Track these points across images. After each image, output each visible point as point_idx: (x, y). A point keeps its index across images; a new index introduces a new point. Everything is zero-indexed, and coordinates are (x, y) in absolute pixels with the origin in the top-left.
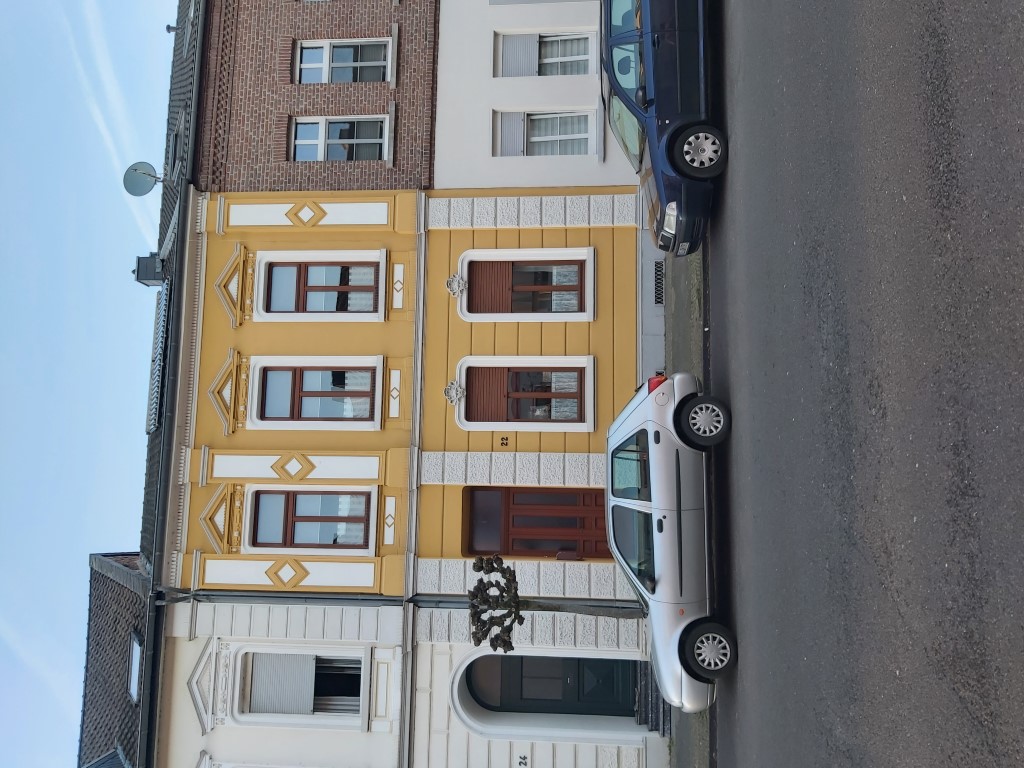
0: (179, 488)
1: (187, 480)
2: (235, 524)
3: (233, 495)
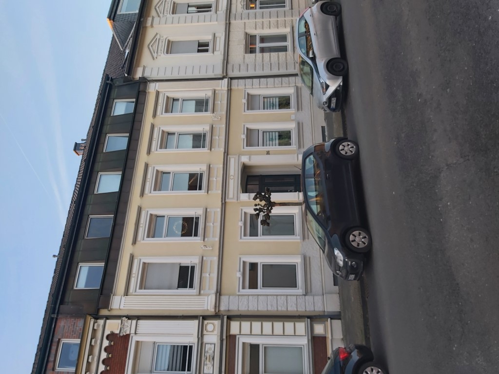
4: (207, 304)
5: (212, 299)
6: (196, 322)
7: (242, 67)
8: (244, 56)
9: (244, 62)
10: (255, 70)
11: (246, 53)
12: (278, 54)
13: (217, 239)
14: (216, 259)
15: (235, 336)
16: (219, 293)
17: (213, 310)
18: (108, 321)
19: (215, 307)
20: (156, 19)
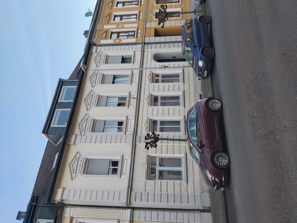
0: (96, 30)
1: (98, 29)
2: (107, 35)
3: (107, 31)
7: (143, 197)
8: (146, 182)
9: (145, 191)
10: (154, 202)
11: (147, 179)
12: (174, 183)
20: (79, 137)
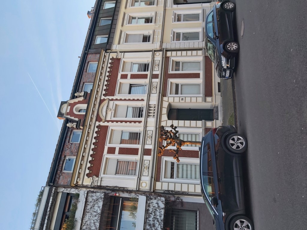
4: (157, 46)
5: (159, 44)
6: (151, 53)
13: (161, 23)
14: (160, 31)
15: (169, 57)
16: (162, 42)
17: (159, 48)
18: (111, 53)
19: (160, 46)
